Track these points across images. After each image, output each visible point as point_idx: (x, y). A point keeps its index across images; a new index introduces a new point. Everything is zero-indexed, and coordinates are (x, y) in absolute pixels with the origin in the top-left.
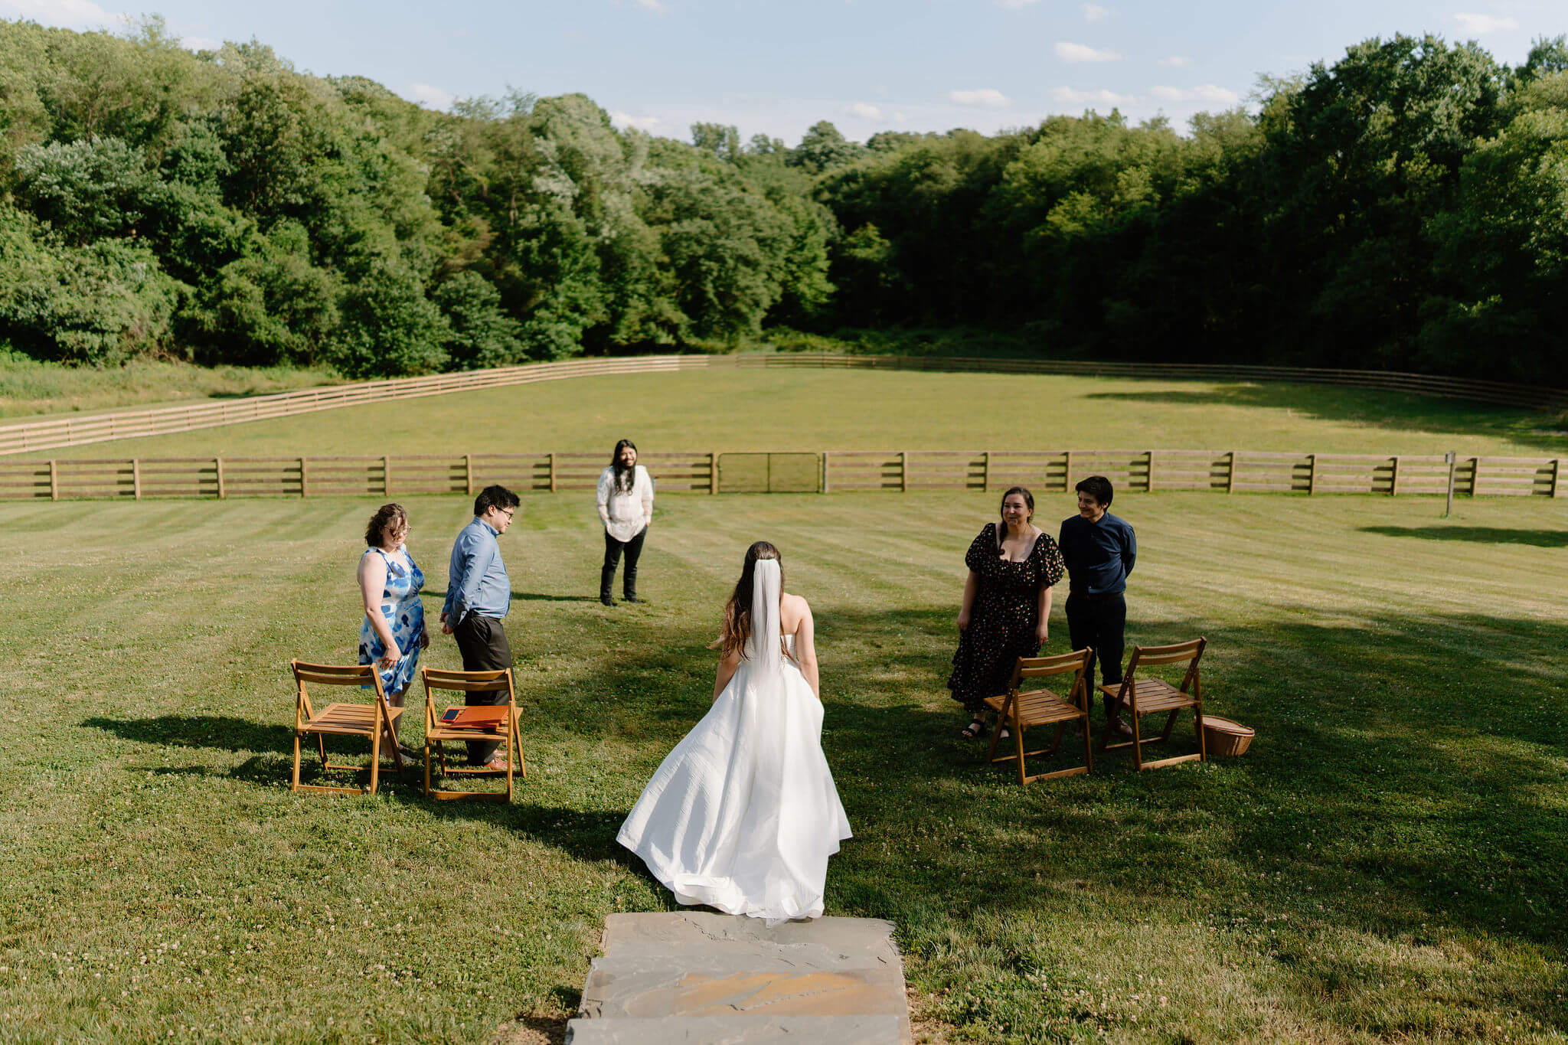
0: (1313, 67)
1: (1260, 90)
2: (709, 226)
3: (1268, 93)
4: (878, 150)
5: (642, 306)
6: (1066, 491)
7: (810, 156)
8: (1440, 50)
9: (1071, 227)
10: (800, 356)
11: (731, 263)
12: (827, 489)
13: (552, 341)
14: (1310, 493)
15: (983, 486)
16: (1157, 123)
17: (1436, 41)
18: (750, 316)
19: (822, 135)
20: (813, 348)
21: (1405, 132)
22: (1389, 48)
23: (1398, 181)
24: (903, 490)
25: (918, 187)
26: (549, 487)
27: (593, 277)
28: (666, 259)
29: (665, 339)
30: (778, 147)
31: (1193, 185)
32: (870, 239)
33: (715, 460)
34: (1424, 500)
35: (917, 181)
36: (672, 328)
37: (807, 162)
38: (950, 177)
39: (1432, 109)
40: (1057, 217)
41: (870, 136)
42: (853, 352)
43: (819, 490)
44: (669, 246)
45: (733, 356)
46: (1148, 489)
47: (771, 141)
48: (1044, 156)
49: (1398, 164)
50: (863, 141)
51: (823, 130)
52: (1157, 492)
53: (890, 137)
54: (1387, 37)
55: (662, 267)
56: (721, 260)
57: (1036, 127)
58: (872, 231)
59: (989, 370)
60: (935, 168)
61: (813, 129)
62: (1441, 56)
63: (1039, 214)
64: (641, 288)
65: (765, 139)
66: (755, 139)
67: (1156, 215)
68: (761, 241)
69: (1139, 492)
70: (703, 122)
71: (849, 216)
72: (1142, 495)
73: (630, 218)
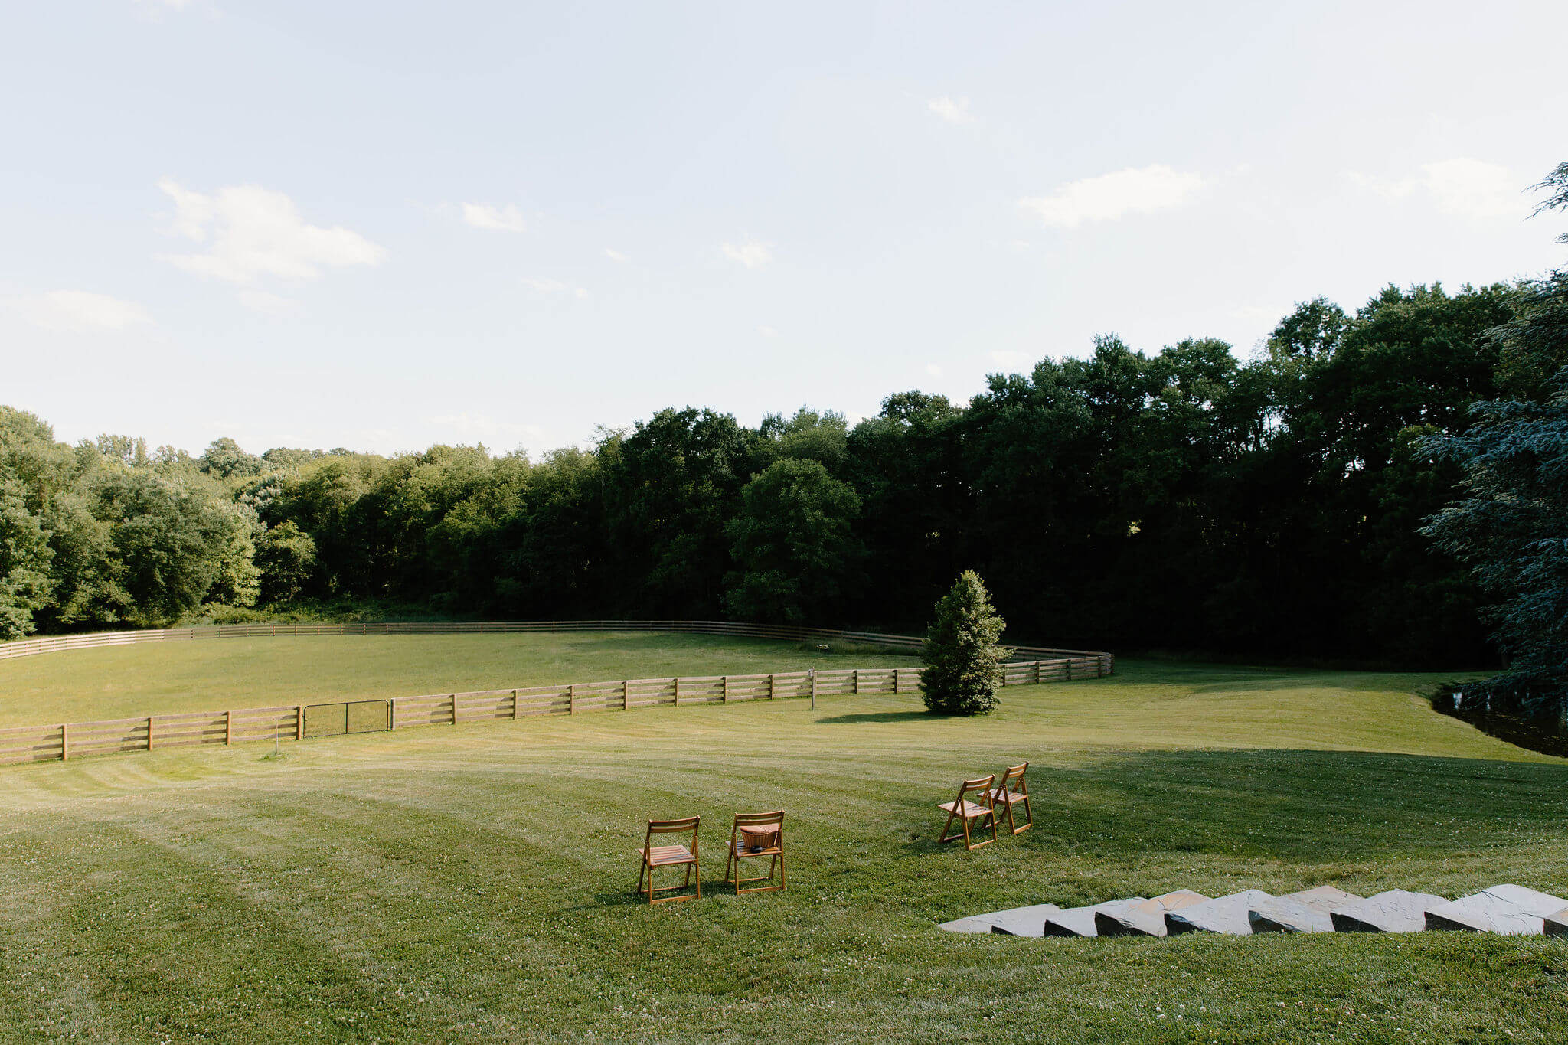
0: (636, 423)
1: (596, 435)
2: (159, 520)
3: (603, 438)
4: (273, 461)
5: (91, 590)
6: (570, 714)
7: (215, 465)
8: (713, 417)
9: (467, 525)
10: (240, 627)
11: (180, 553)
13: (13, 623)
14: (724, 702)
15: (513, 715)
16: (519, 454)
17: (712, 411)
18: (193, 595)
19: (223, 448)
20: (249, 620)
21: (697, 469)
22: (683, 415)
23: (697, 500)
24: (454, 723)
25: (330, 493)
26: (147, 747)
27: (48, 566)
28: (117, 549)
29: (111, 617)
30: (182, 457)
31: (557, 496)
32: (291, 533)
33: (301, 712)
34: (789, 701)
35: (328, 487)
36: (120, 609)
37: (211, 469)
38: (359, 490)
39: (713, 455)
40: (451, 519)
41: (266, 450)
42: (338, 622)
43: (389, 728)
44: (121, 538)
45: (174, 630)
46: (625, 708)
47: (176, 451)
48: (432, 476)
49: (695, 487)
50: (259, 453)
51: (224, 443)
52: (631, 709)
53: (284, 452)
54: (679, 409)
55: (111, 555)
56: (171, 550)
57: (424, 452)
58: (291, 526)
59: (457, 631)
60: (344, 479)
61: (215, 444)
62: (715, 422)
63: (438, 515)
64: (90, 574)
65: (170, 449)
66: (161, 449)
67: (530, 518)
68: (205, 534)
69: (619, 710)
70: (109, 434)
71: (270, 516)
72: (621, 712)
73: (84, 516)
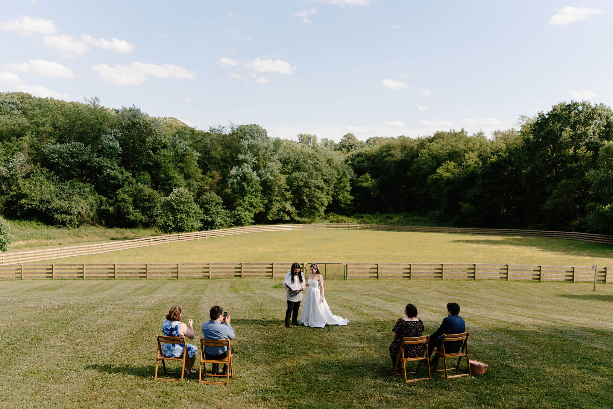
0: (539, 114)
1: (520, 121)
2: (305, 174)
3: (524, 123)
4: (370, 144)
5: (279, 205)
6: (442, 279)
7: (344, 146)
8: (589, 107)
9: (447, 174)
10: (339, 225)
11: (313, 189)
12: (348, 278)
13: (243, 218)
14: (540, 281)
15: (409, 277)
16: (480, 134)
17: (587, 103)
18: (320, 208)
19: (349, 138)
20: (345, 221)
21: (576, 139)
22: (569, 106)
23: (575, 158)
24: (378, 279)
25: (386, 159)
26: (240, 276)
27: (259, 194)
28: (288, 187)
29: (287, 218)
30: (332, 143)
31: (494, 159)
32: (367, 179)
33: (305, 266)
34: (586, 284)
35: (386, 156)
36: (289, 214)
37: (343, 149)
38: (399, 155)
39: (587, 130)
40: (440, 170)
41: (368, 138)
42: (360, 223)
43: (345, 278)
44: (289, 182)
45: (313, 225)
46: (475, 279)
47: (329, 141)
48: (435, 147)
49: (574, 151)
50: (365, 140)
51: (349, 136)
52: (478, 280)
53: (375, 139)
54: (568, 102)
55: (286, 190)
56: (309, 188)
57: (432, 136)
58: (368, 175)
59: (414, 231)
60: (392, 152)
61: (345, 136)
62: (590, 109)
63: (434, 170)
64: (278, 198)
65: (327, 140)
66: (323, 140)
67: (480, 170)
68: (325, 180)
69: (471, 280)
70: (303, 134)
71: (359, 171)
72: (473, 281)
73: (277, 172)
